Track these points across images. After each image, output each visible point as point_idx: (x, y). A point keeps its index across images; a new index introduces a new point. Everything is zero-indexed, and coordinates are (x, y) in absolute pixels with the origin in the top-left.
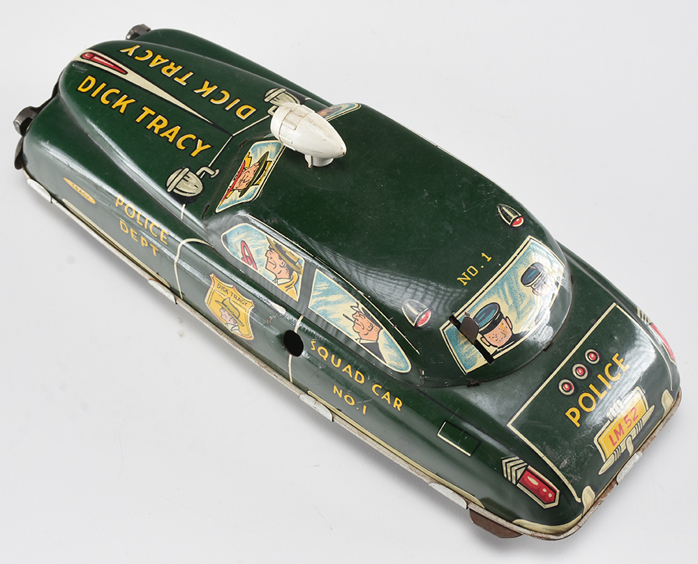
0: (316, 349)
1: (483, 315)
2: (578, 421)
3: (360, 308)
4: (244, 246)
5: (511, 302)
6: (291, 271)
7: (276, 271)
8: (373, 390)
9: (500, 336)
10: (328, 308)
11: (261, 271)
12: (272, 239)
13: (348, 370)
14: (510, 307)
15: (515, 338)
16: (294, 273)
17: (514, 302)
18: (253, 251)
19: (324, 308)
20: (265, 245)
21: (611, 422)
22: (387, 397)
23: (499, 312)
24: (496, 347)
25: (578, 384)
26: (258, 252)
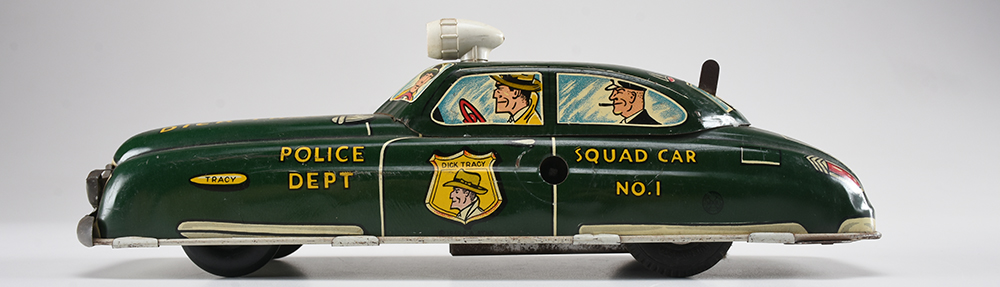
0: (584, 156)
3: (616, 83)
4: (465, 105)
6: (526, 95)
7: (509, 109)
8: (661, 159)
10: (580, 109)
11: (491, 119)
12: (497, 74)
13: (626, 155)
16: (533, 93)
18: (476, 104)
19: (575, 112)
20: (490, 86)
22: (677, 156)
26: (483, 100)
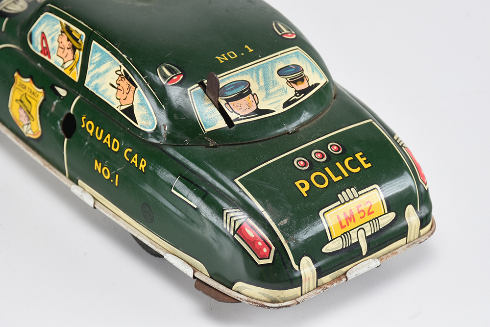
0: (85, 125)
1: (232, 87)
2: (306, 192)
3: (122, 70)
4: (43, 38)
5: (262, 84)
6: (74, 49)
7: (64, 55)
8: (125, 155)
9: (244, 106)
10: (99, 81)
11: (53, 59)
13: (107, 140)
14: (260, 88)
15: (259, 112)
16: (77, 51)
17: (265, 85)
18: (49, 40)
19: (96, 81)
21: (342, 204)
22: (135, 160)
23: (249, 88)
24: (239, 114)
25: (315, 164)
26: (53, 39)
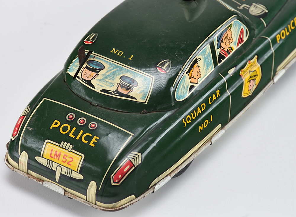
1: (96, 64)
2: (53, 127)
5: (108, 74)
9: (87, 75)
14: (104, 75)
17: (108, 75)
21: (59, 146)
24: (82, 76)
25: (74, 122)
